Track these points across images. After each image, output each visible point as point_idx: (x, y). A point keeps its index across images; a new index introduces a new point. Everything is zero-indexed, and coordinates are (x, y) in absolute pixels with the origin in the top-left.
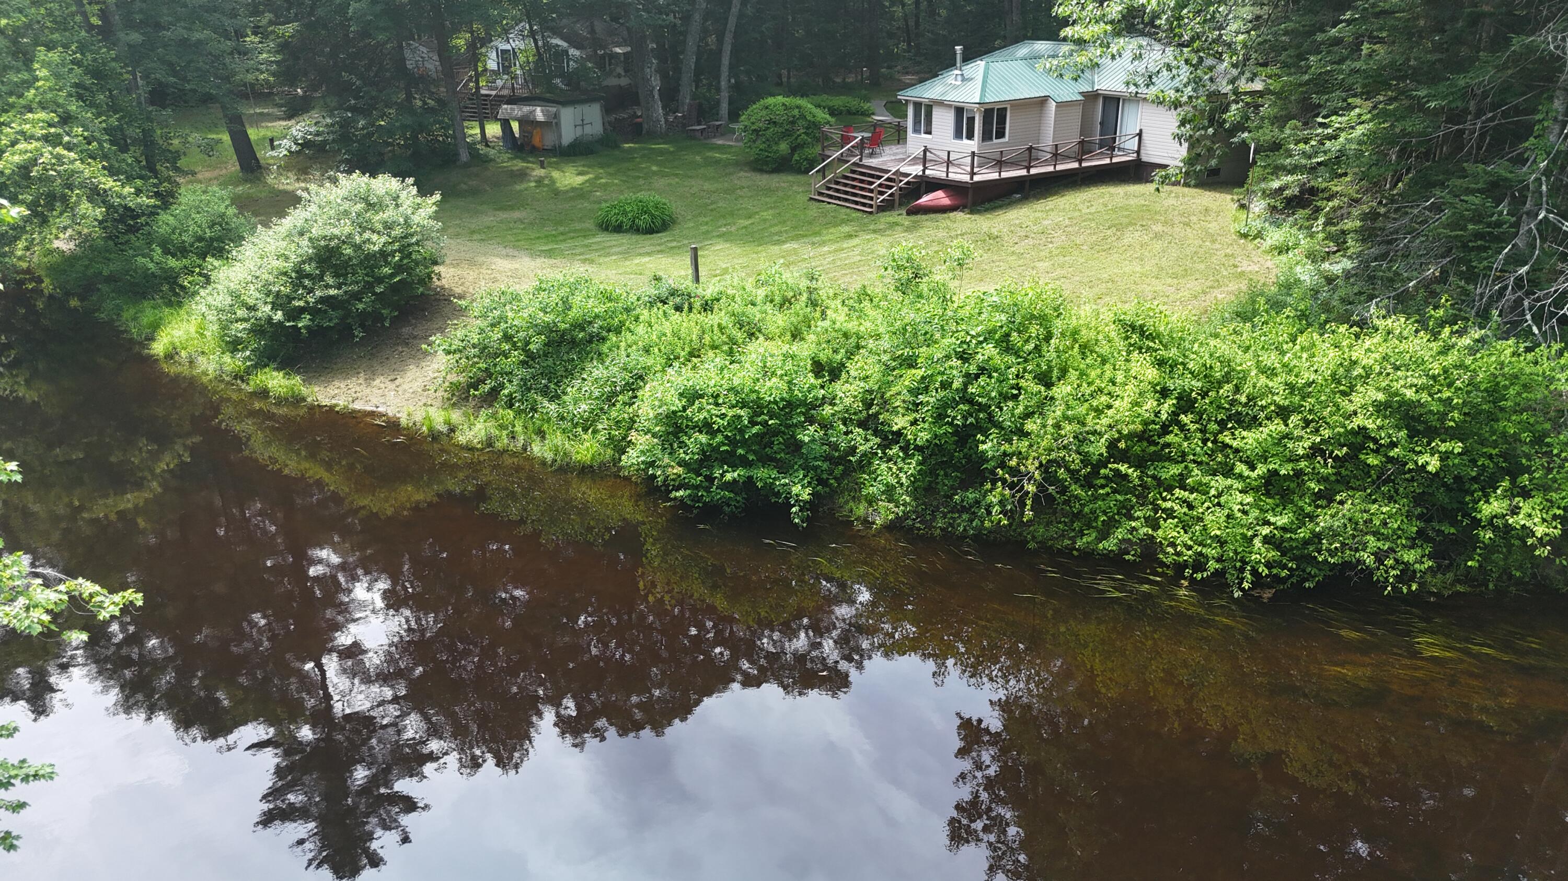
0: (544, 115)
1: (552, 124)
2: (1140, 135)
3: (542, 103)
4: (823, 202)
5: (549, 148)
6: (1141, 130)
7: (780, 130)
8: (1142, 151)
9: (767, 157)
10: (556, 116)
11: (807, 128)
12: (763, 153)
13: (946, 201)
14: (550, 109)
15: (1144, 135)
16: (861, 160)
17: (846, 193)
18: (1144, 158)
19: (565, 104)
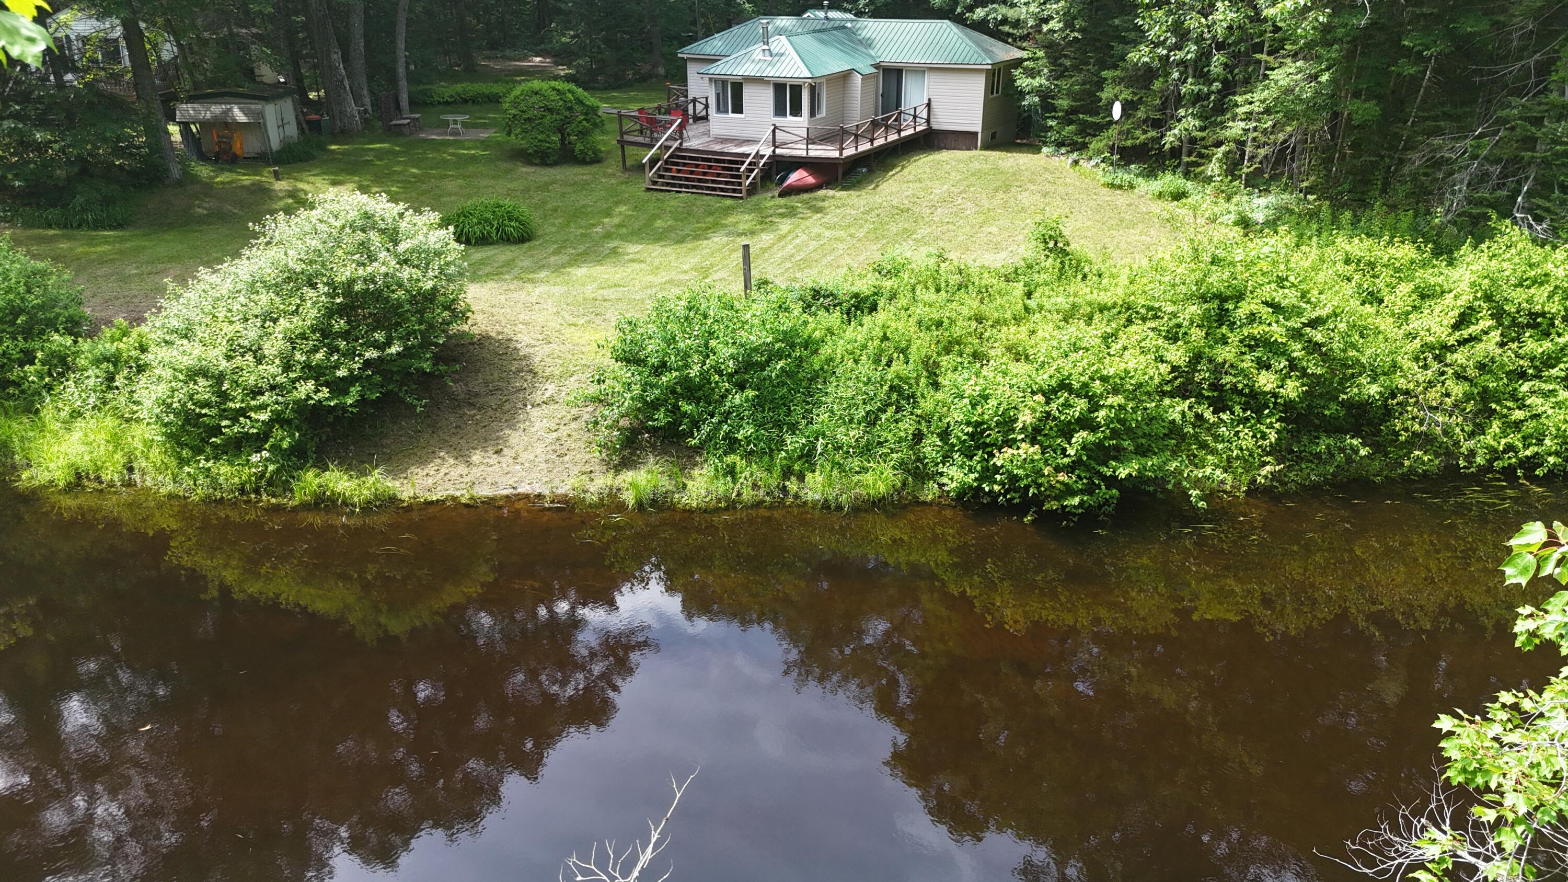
0: (245, 114)
1: (257, 126)
2: (929, 105)
3: (237, 100)
4: (669, 191)
5: (252, 155)
6: (929, 100)
7: (558, 117)
8: (932, 120)
9: (549, 148)
10: (261, 114)
11: (586, 114)
12: (544, 144)
13: (811, 180)
14: (253, 107)
15: (932, 103)
16: (681, 144)
17: (687, 179)
18: (935, 126)
19: (266, 99)
